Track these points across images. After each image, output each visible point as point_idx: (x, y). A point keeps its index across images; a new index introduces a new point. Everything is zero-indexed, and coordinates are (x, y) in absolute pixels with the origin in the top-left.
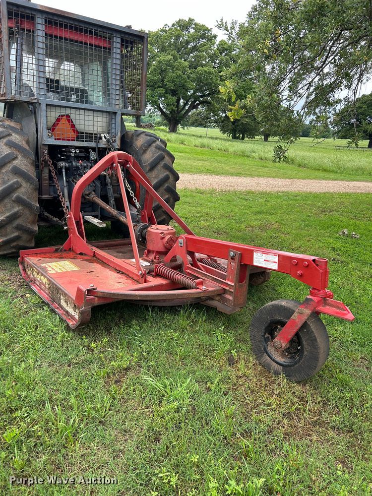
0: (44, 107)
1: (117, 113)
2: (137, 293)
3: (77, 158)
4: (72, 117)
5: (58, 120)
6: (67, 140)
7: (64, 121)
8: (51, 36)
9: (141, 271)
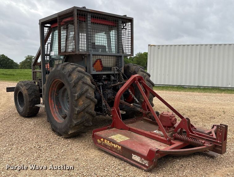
0: (91, 56)
1: (122, 56)
2: (173, 150)
3: (105, 80)
4: (102, 60)
5: (96, 61)
6: (99, 71)
7: (98, 62)
8: (93, 23)
9: (168, 138)
